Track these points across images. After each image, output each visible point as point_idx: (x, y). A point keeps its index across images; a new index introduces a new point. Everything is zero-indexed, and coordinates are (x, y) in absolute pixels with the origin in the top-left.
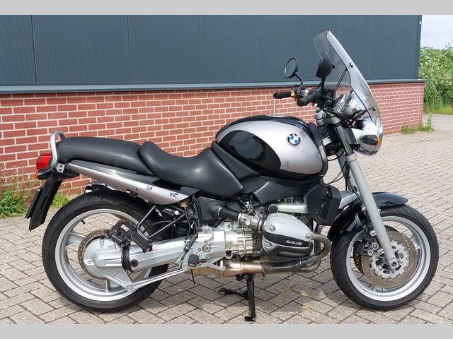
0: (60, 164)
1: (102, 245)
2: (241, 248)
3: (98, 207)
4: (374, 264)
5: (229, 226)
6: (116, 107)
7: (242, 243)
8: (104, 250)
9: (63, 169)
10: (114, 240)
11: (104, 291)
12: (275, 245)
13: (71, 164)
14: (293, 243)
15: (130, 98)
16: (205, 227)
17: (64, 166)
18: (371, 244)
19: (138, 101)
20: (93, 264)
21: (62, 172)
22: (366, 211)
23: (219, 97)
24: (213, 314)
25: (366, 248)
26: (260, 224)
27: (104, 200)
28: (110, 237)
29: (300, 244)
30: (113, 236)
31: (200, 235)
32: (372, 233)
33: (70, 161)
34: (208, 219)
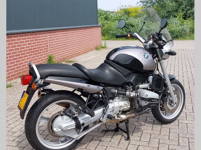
0: (41, 80)
1: (63, 119)
2: (126, 108)
3: (58, 100)
4: (168, 104)
5: (118, 99)
7: (126, 105)
8: (64, 121)
9: (42, 82)
10: (68, 115)
11: (59, 144)
12: (148, 103)
13: (47, 79)
14: (154, 100)
16: (111, 101)
17: (43, 80)
18: (168, 96)
20: (60, 130)
21: (42, 84)
22: (167, 83)
23: (24, 37)
24: (110, 141)
25: (166, 98)
26: (137, 95)
27: (61, 96)
28: (66, 114)
29: (156, 100)
30: (68, 113)
31: (109, 105)
32: (168, 91)
33: (47, 77)
34: (111, 97)
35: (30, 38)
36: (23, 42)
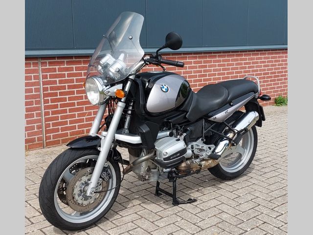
35: (268, 58)
36: (257, 63)
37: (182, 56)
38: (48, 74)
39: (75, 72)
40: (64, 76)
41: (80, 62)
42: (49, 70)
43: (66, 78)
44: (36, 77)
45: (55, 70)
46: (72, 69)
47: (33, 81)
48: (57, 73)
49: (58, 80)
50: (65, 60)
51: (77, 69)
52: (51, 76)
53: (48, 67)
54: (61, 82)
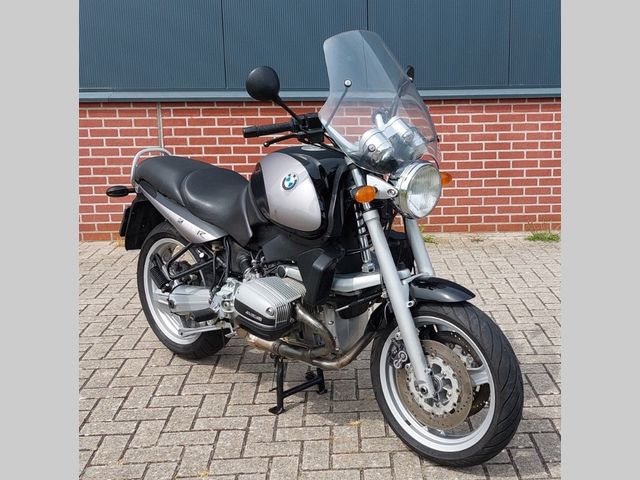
6: (473, 121)
14: (253, 315)
15: (498, 109)
18: (398, 351)
19: (512, 113)
29: (260, 319)
37: (442, 105)
38: (173, 128)
39: (217, 126)
40: (198, 132)
41: (225, 112)
42: (174, 122)
43: (203, 136)
44: (153, 132)
45: (183, 122)
46: (212, 122)
47: (149, 137)
48: (188, 127)
49: (188, 137)
50: (201, 108)
51: (221, 122)
52: (177, 132)
53: (172, 117)
54: (193, 141)
